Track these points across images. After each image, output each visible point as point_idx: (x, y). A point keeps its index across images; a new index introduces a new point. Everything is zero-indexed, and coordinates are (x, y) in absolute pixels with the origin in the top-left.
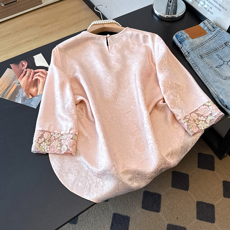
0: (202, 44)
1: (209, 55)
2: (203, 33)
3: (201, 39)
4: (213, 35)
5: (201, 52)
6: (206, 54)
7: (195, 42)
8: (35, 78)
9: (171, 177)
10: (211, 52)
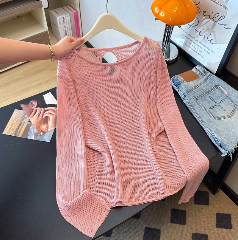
0: (196, 87)
3: (195, 82)
6: (200, 96)
7: (190, 85)
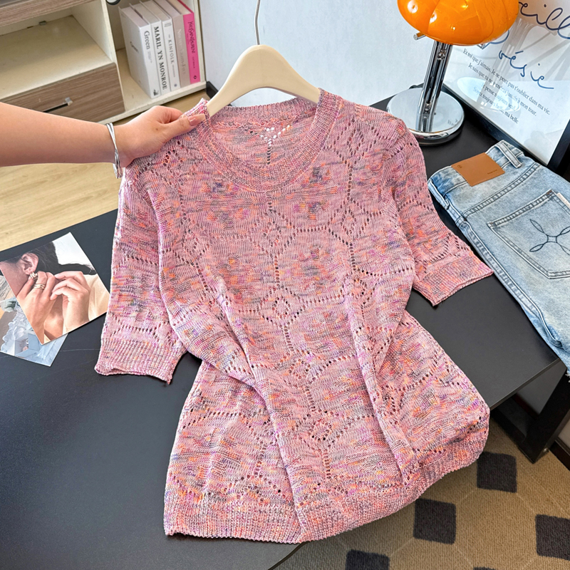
0: (496, 197)
1: (512, 223)
2: (495, 171)
3: (493, 185)
4: (518, 175)
5: (493, 216)
6: (505, 219)
8: (56, 293)
9: (414, 512)
10: (517, 213)
